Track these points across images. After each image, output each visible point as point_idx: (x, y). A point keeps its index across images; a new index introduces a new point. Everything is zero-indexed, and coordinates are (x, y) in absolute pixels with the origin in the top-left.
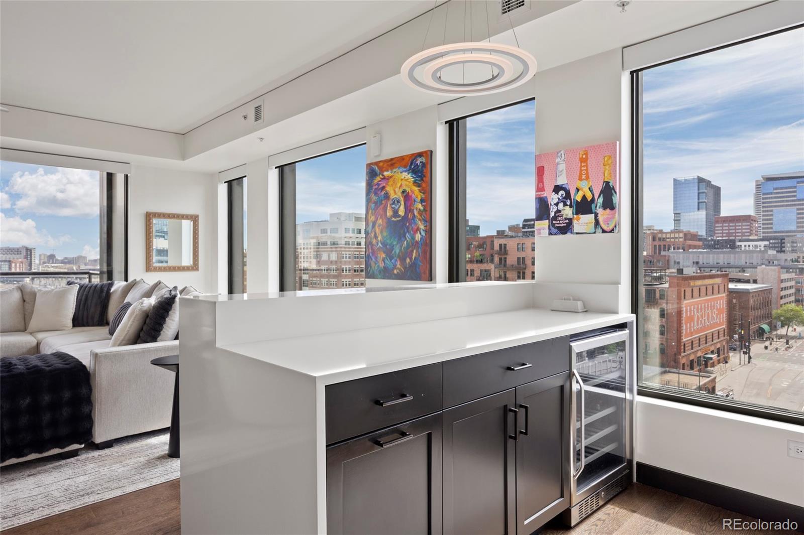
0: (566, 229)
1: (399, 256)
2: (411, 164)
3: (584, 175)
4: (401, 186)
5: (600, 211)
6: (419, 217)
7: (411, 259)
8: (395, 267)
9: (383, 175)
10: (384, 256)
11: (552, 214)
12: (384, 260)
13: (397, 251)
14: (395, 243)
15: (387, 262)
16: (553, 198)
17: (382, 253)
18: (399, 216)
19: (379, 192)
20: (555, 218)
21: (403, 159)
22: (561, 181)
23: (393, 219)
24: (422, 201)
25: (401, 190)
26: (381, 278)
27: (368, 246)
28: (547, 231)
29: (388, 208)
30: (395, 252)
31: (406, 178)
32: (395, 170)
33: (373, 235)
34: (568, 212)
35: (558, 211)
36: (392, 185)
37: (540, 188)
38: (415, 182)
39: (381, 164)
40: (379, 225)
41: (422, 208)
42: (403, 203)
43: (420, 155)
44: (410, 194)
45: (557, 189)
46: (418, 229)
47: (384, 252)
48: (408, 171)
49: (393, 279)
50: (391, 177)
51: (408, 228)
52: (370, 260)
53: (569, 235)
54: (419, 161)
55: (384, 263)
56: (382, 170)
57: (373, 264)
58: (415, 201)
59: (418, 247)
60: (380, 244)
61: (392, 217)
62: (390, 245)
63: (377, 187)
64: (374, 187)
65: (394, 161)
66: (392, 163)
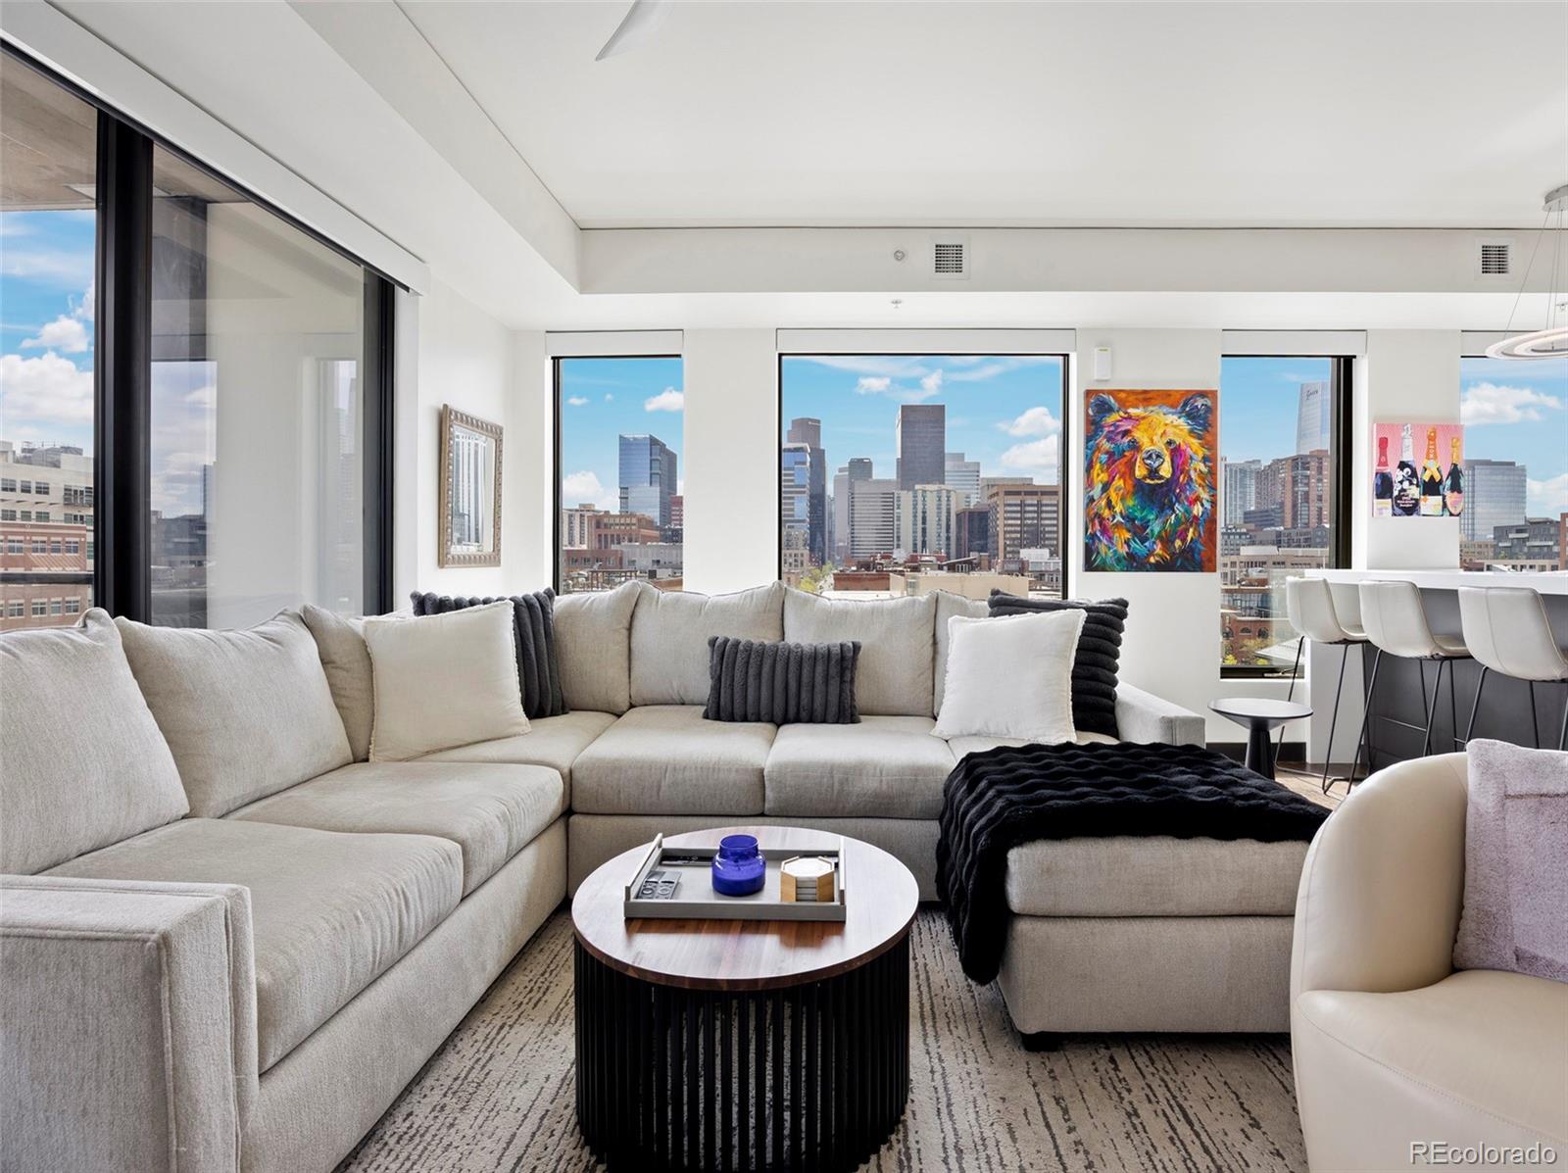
0: (1411, 510)
1: (1159, 537)
2: (1185, 405)
3: (1431, 454)
4: (1164, 432)
5: (1448, 493)
6: (1200, 481)
7: (1184, 540)
8: (1151, 553)
9: (1126, 413)
10: (1128, 535)
11: (1396, 493)
12: (1127, 542)
13: (1157, 530)
14: (1152, 517)
15: (1133, 544)
16: (1398, 475)
17: (1124, 531)
18: (1161, 478)
19: (1119, 437)
20: (1399, 497)
21: (1170, 395)
22: (1407, 457)
23: (1148, 481)
24: (1205, 459)
25: (1165, 440)
26: (1122, 570)
27: (1092, 521)
28: (1391, 511)
29: (1138, 464)
30: (1152, 531)
31: (1175, 423)
32: (1151, 408)
33: (1103, 503)
34: (1414, 492)
35: (1403, 490)
36: (1146, 430)
37: (1383, 463)
38: (1191, 432)
39: (1123, 395)
40: (1118, 489)
41: (1205, 470)
42: (1168, 459)
43: (1202, 394)
44: (1183, 447)
45: (1403, 465)
46: (1198, 499)
47: (1129, 531)
48: (1180, 414)
49: (1147, 571)
50: (1144, 418)
51: (1178, 498)
52: (1097, 541)
53: (1414, 517)
54: (1199, 403)
55: (1129, 546)
56: (1123, 405)
57: (1103, 549)
58: (1191, 458)
59: (1198, 525)
60: (1119, 518)
61: (1145, 478)
62: (1142, 519)
63: (1112, 429)
64: (1106, 429)
65: (1148, 396)
66: (1146, 397)
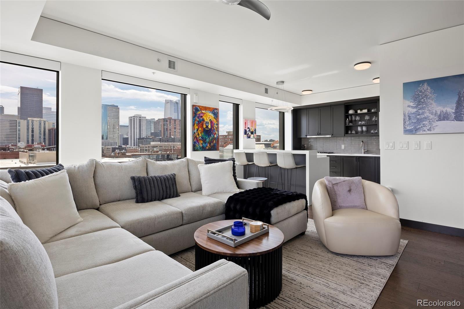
0: (249, 137)
1: (208, 142)
2: (213, 111)
3: (252, 126)
4: (209, 117)
5: (254, 134)
6: (216, 129)
7: (213, 143)
8: (207, 146)
9: (201, 112)
10: (202, 142)
11: (247, 134)
12: (202, 144)
13: (208, 141)
14: (207, 138)
15: (203, 144)
16: (248, 130)
17: (201, 141)
18: (209, 128)
19: (200, 118)
20: (248, 135)
22: (249, 127)
23: (206, 129)
24: (217, 124)
25: (209, 119)
26: (201, 151)
27: (195, 138)
28: (246, 137)
29: (204, 125)
30: (207, 141)
31: (211, 115)
32: (206, 111)
33: (197, 134)
34: (250, 133)
35: (248, 133)
36: (206, 116)
37: (245, 127)
38: (214, 118)
40: (200, 130)
41: (217, 127)
42: (210, 124)
43: (216, 109)
44: (213, 121)
45: (248, 128)
46: (216, 134)
47: (202, 141)
48: (212, 113)
49: (206, 151)
50: (205, 113)
51: (212, 133)
52: (196, 144)
53: (250, 139)
55: (202, 145)
57: (197, 145)
58: (214, 124)
59: (216, 140)
60: (200, 138)
61: (205, 128)
62: (205, 138)
63: (199, 115)
64: (197, 115)
65: (206, 108)
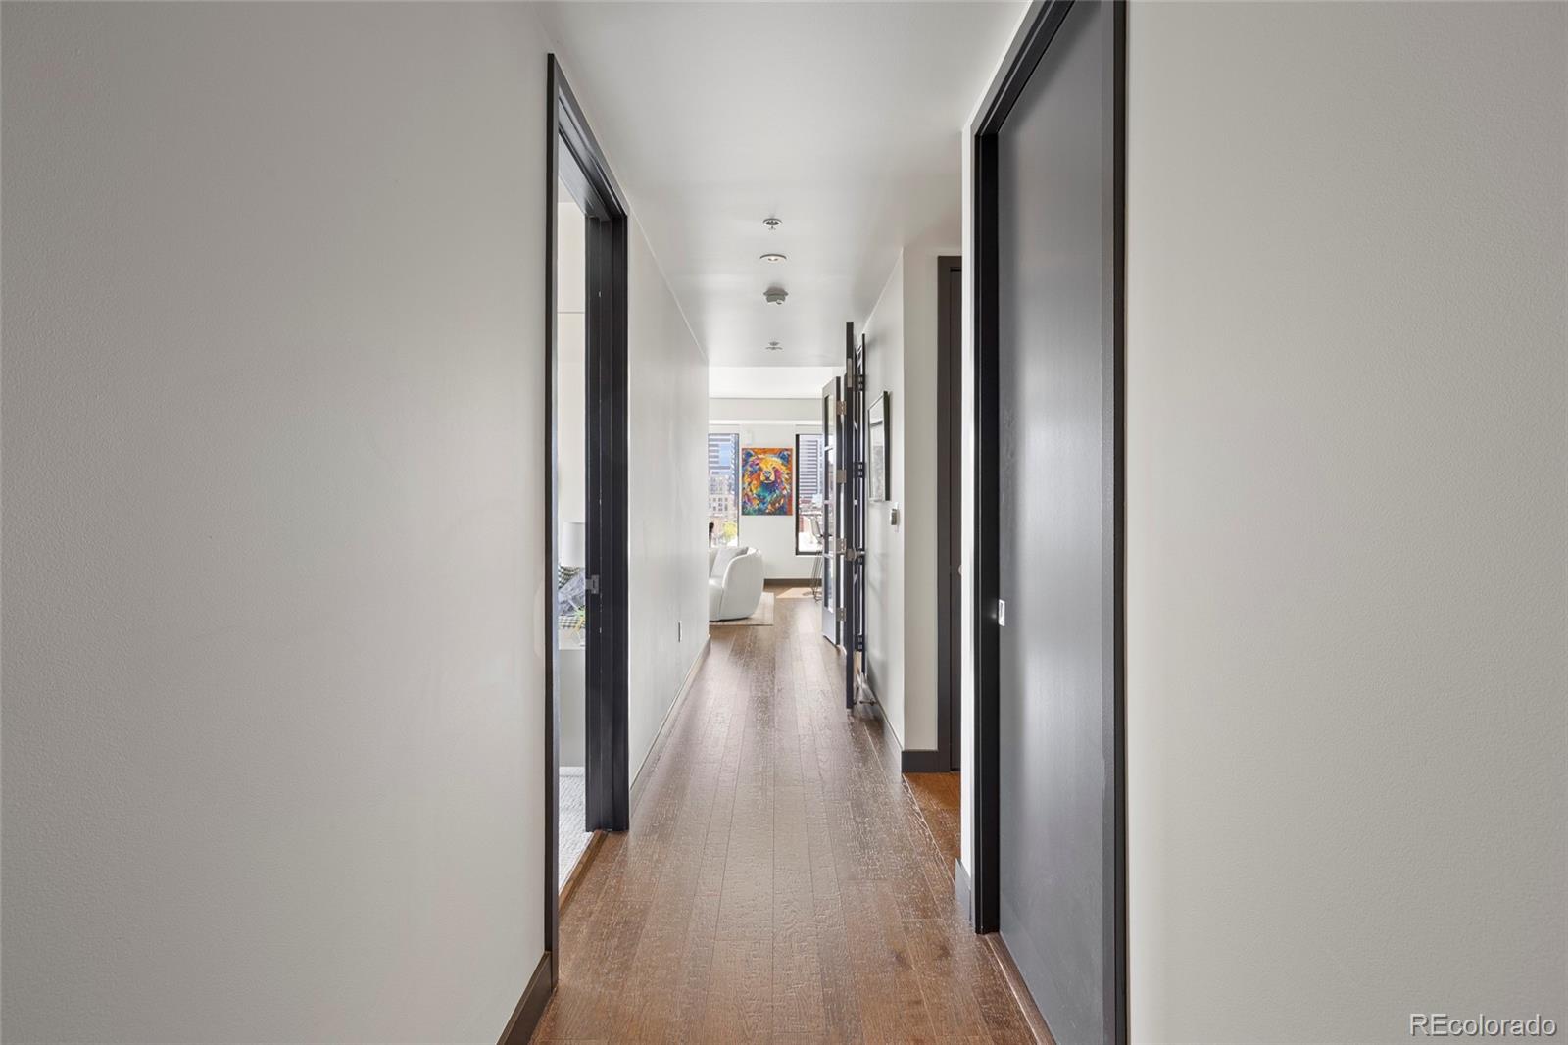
1: (770, 502)
2: (780, 454)
4: (772, 464)
7: (778, 503)
8: (767, 508)
10: (758, 502)
12: (758, 504)
13: (769, 500)
14: (767, 495)
17: (757, 500)
18: (771, 480)
19: (755, 466)
21: (774, 450)
23: (766, 482)
24: (788, 474)
25: (772, 467)
26: (756, 515)
29: (762, 475)
32: (767, 455)
36: (765, 463)
38: (782, 464)
39: (757, 450)
40: (755, 485)
42: (773, 473)
43: (787, 450)
44: (778, 469)
46: (785, 488)
47: (759, 500)
48: (777, 457)
49: (766, 515)
50: (764, 458)
51: (777, 488)
54: (785, 453)
55: (759, 506)
56: (757, 454)
59: (785, 498)
60: (755, 495)
61: (764, 480)
62: (763, 496)
66: (765, 451)
